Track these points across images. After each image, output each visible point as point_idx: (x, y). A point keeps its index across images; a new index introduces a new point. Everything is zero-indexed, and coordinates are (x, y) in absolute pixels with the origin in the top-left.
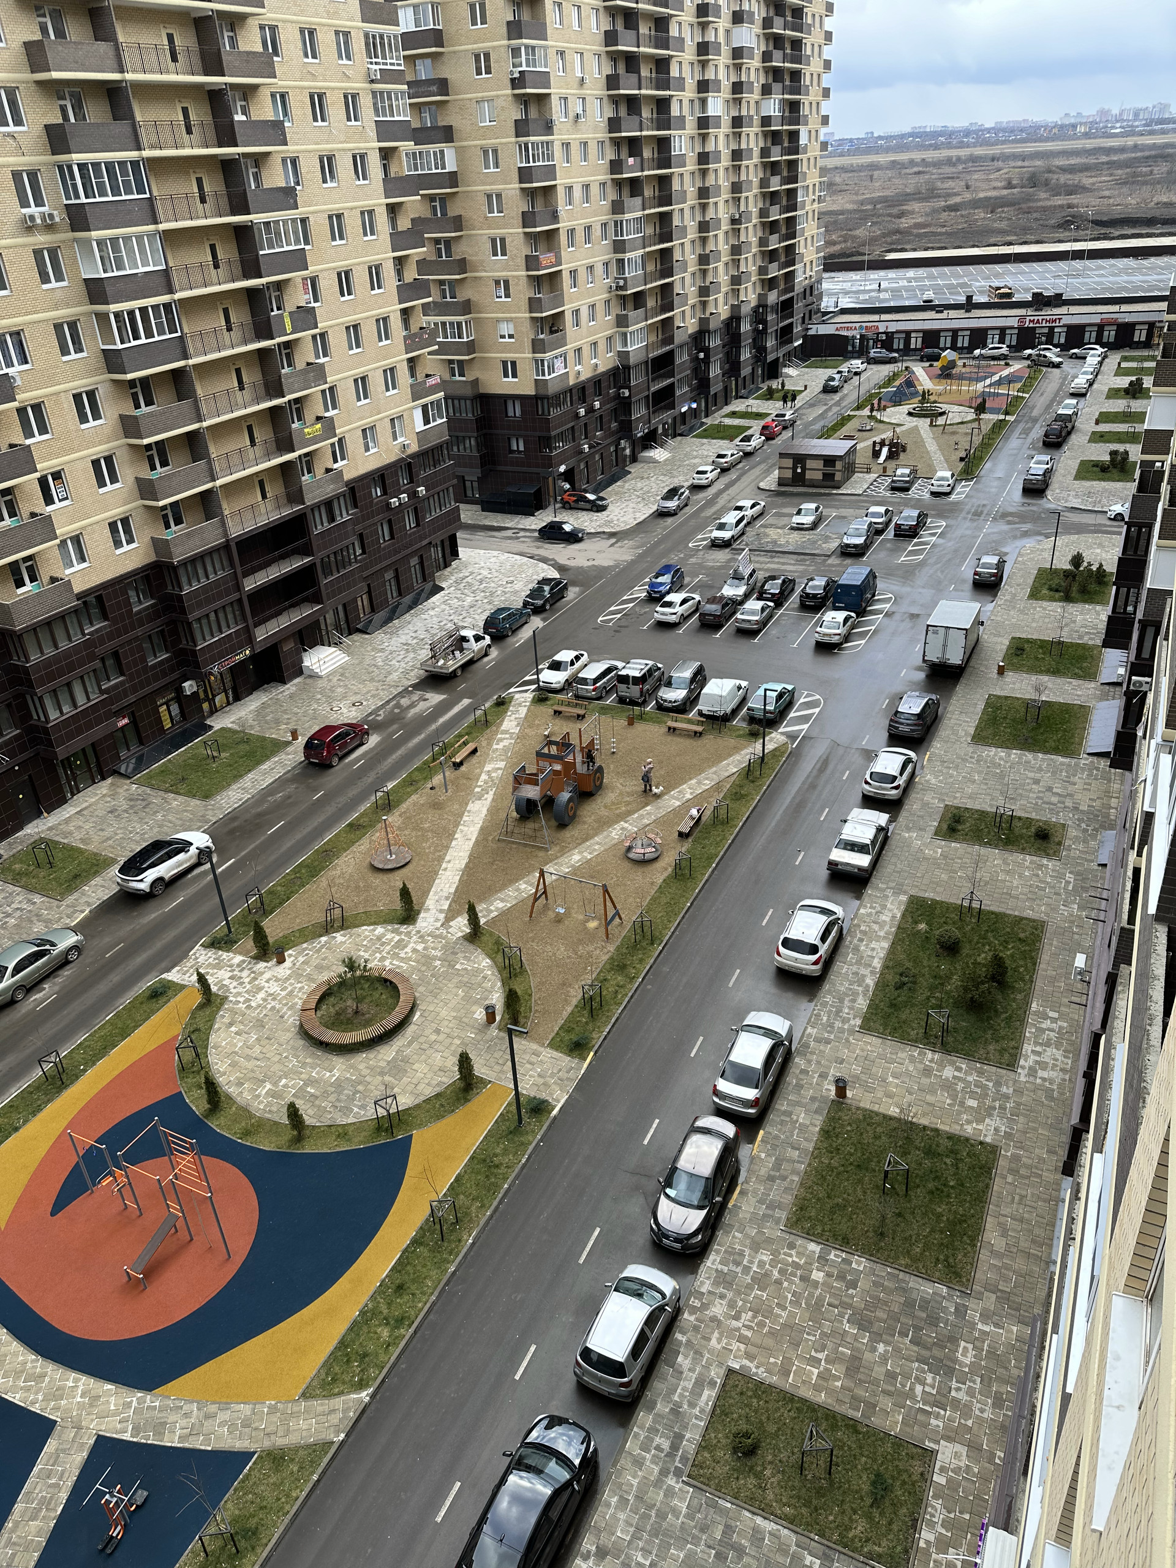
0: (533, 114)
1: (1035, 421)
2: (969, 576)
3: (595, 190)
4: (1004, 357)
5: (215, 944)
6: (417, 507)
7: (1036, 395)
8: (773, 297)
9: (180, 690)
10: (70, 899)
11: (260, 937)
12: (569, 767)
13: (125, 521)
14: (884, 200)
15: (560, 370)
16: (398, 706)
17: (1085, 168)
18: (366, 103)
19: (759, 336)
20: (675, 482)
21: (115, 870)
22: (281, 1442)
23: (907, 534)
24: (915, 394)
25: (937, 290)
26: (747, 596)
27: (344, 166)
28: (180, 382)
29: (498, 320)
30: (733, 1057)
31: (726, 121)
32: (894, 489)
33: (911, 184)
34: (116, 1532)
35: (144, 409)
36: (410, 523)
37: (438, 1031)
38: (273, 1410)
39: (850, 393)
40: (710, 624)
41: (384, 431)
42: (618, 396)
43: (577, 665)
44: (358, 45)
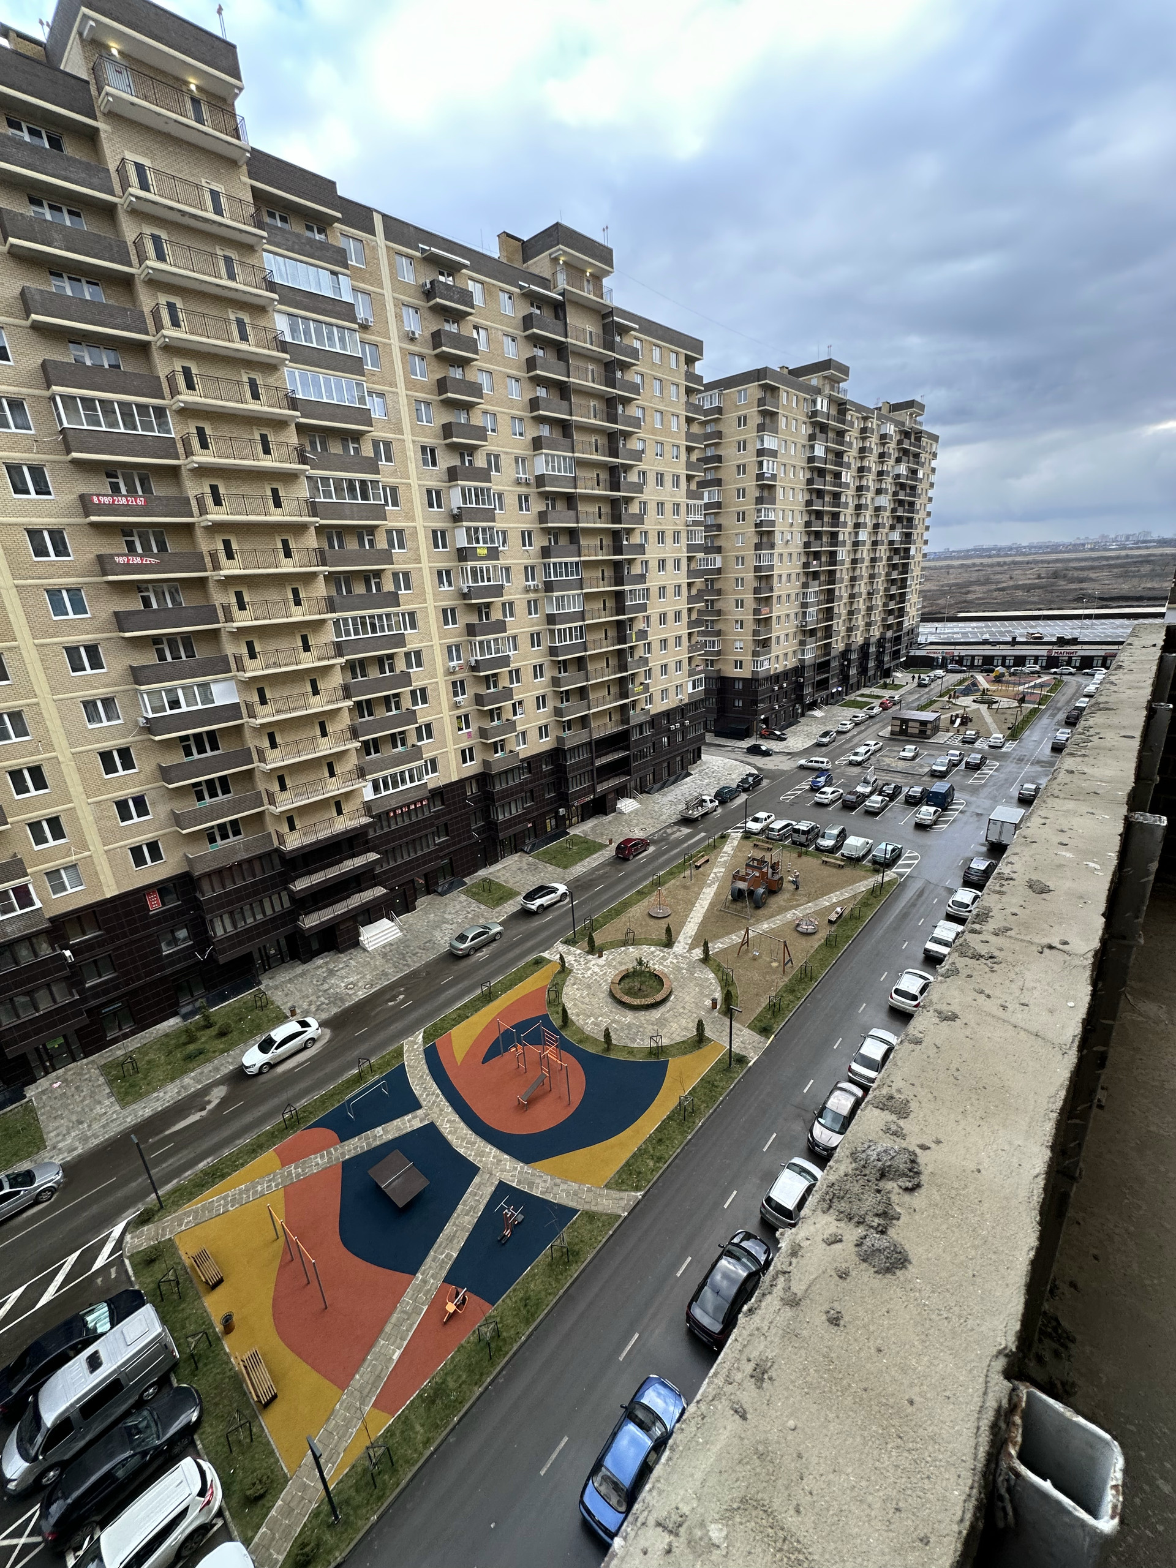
0: (765, 540)
1: (1059, 709)
2: (1016, 795)
3: (794, 577)
4: (1037, 672)
5: (567, 942)
6: (684, 730)
7: (1060, 695)
8: (889, 634)
9: (557, 812)
10: (498, 909)
11: (591, 941)
12: (764, 875)
13: (546, 727)
14: (957, 584)
15: (766, 666)
16: (665, 832)
17: (1092, 568)
18: (684, 535)
19: (879, 655)
20: (827, 729)
21: (520, 899)
22: (594, 1208)
23: (975, 767)
24: (978, 690)
25: (992, 634)
26: (872, 793)
27: (670, 565)
28: (581, 663)
29: (735, 640)
30: (862, 1051)
31: (869, 543)
32: (964, 742)
33: (974, 576)
34: (507, 1233)
35: (563, 674)
36: (679, 739)
37: (684, 1008)
38: (589, 1190)
39: (936, 687)
40: (849, 807)
41: (672, 692)
42: (797, 681)
43: (769, 821)
44: (683, 509)
